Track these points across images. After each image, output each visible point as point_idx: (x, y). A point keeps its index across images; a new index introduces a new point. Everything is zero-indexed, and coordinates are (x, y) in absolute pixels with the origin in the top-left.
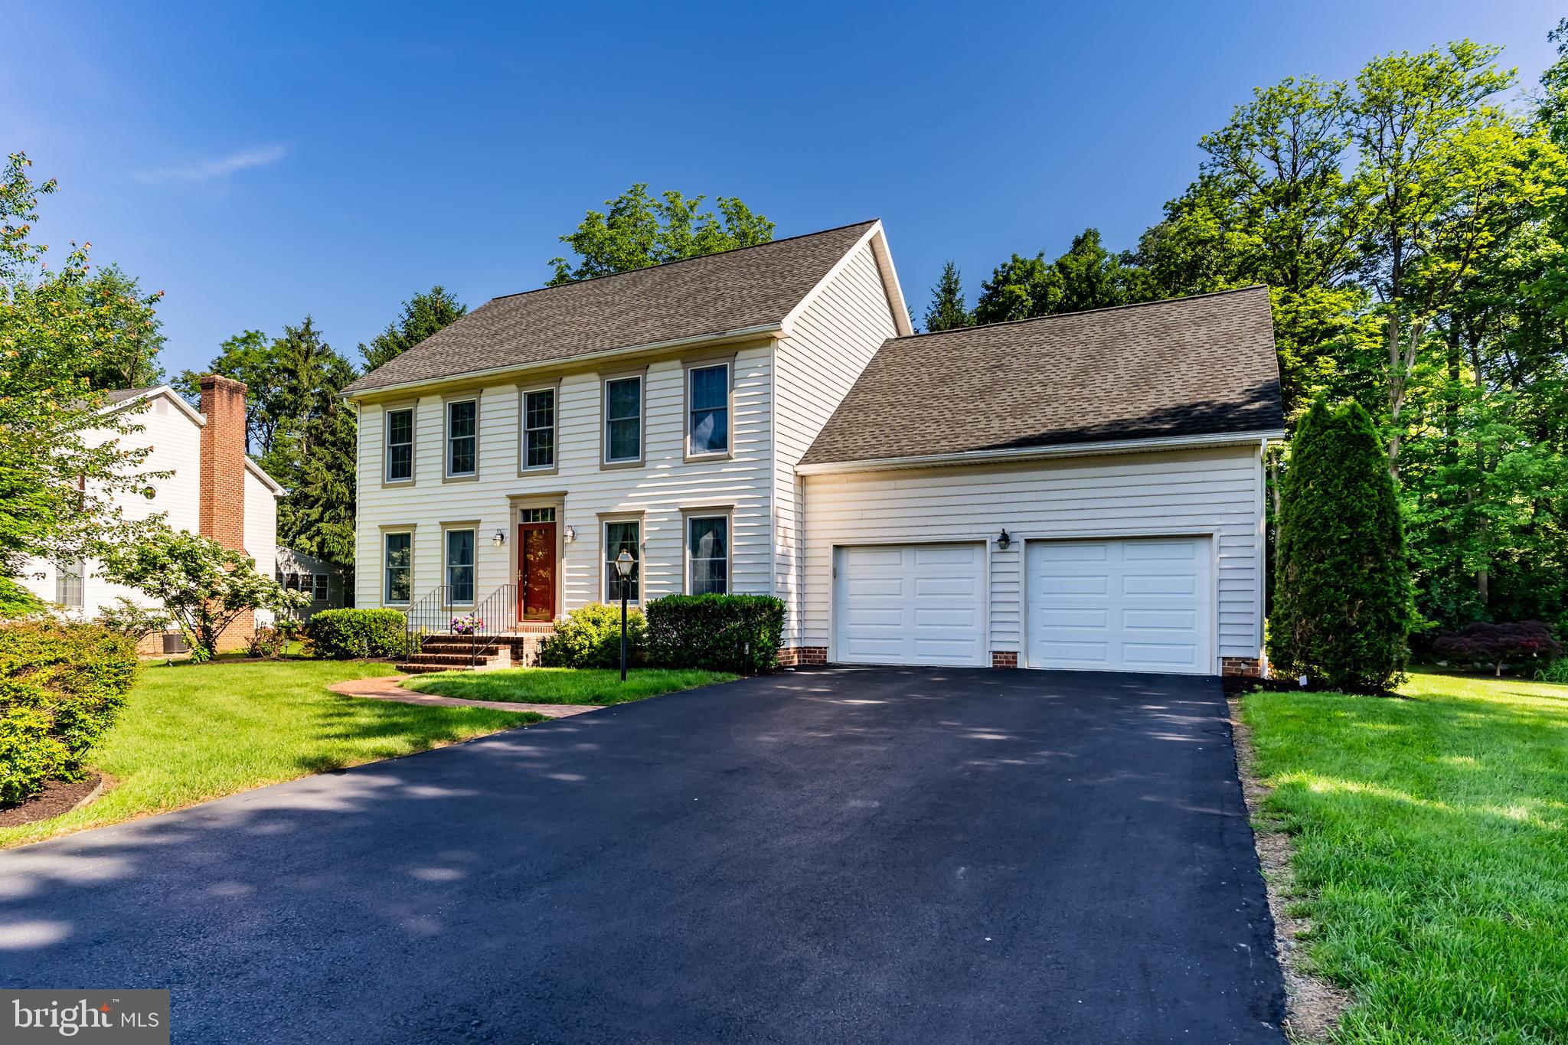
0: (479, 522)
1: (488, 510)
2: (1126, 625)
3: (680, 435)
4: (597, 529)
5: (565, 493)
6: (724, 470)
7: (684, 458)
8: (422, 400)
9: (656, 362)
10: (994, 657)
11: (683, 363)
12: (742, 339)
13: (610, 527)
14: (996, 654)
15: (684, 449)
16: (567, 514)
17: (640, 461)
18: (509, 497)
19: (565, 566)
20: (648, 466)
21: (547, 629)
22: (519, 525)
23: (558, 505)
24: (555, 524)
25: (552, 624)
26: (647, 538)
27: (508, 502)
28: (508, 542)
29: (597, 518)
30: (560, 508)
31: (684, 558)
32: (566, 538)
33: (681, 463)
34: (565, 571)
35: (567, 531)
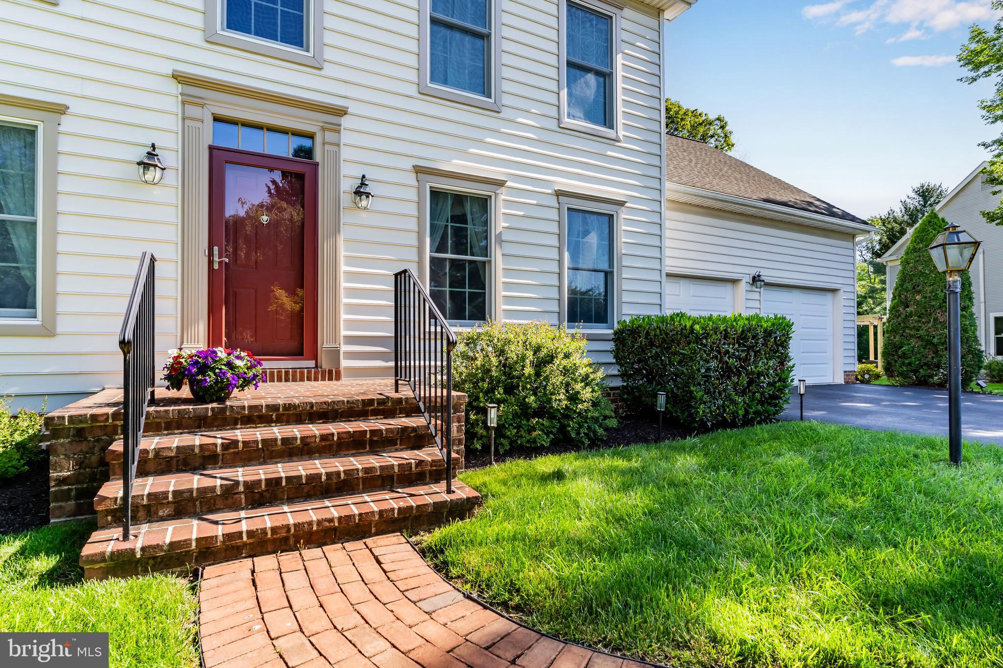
4: (412, 195)
5: (341, 112)
6: (609, 153)
7: (559, 120)
13: (436, 195)
15: (559, 108)
16: (345, 153)
17: (492, 101)
18: (178, 77)
19: (342, 253)
20: (506, 113)
21: (302, 374)
22: (211, 148)
23: (324, 129)
24: (317, 164)
25: (311, 364)
26: (506, 225)
27: (175, 88)
28: (172, 178)
29: (414, 175)
30: (330, 136)
31: (560, 262)
32: (346, 199)
33: (553, 125)
34: (342, 261)
35: (348, 185)
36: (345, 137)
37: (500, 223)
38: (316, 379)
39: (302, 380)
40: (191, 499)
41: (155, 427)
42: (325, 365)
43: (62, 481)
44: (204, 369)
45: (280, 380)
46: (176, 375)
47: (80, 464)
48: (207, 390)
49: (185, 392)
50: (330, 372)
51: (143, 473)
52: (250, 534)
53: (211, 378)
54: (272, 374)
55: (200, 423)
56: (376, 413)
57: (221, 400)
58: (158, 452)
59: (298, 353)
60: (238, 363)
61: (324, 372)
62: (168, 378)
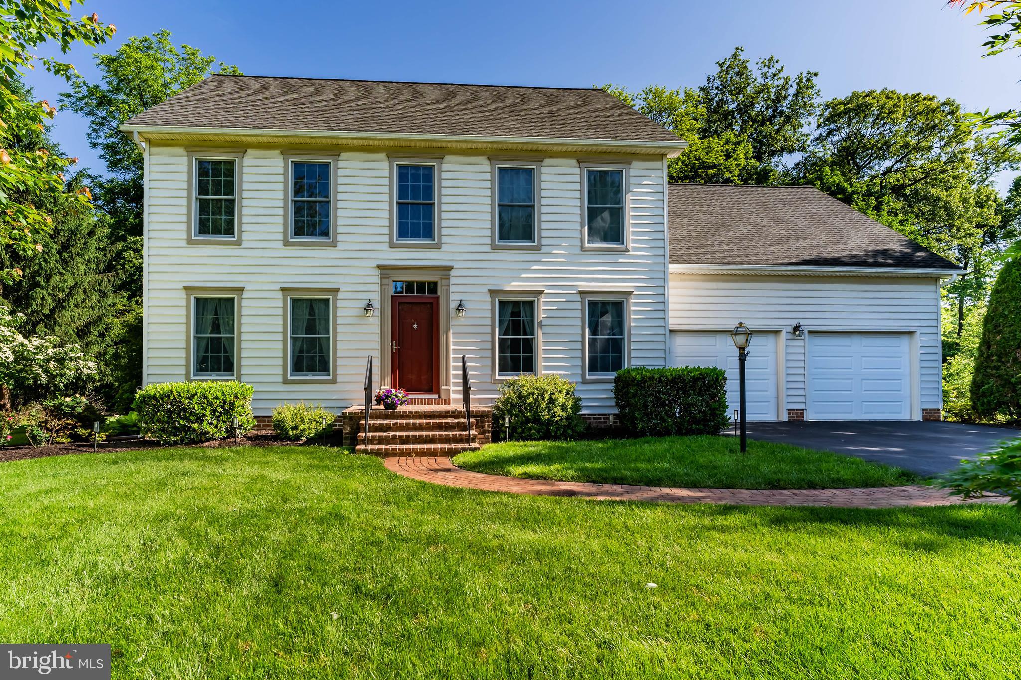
0: (338, 290)
1: (348, 279)
2: (864, 389)
3: (578, 226)
4: (488, 305)
5: (450, 268)
6: (620, 261)
7: (582, 246)
8: (250, 152)
9: (551, 157)
10: (789, 414)
11: (579, 162)
12: (638, 150)
13: (502, 304)
14: (790, 411)
15: (582, 239)
16: (453, 289)
17: (535, 244)
18: (379, 267)
19: (451, 340)
20: (544, 250)
21: (432, 401)
22: (392, 296)
23: (442, 279)
24: (438, 297)
25: (437, 396)
26: (545, 316)
27: (378, 272)
28: (377, 313)
29: (489, 295)
30: (444, 282)
31: (583, 335)
32: (453, 312)
33: (578, 250)
34: (451, 344)
35: (453, 305)
36: (453, 281)
37: (541, 314)
38: (438, 404)
39: (432, 404)
40: (383, 439)
41: (372, 418)
42: (443, 397)
43: (347, 434)
44: (388, 397)
45: (422, 404)
46: (379, 400)
47: (352, 428)
48: (389, 405)
49: (382, 407)
50: (445, 400)
51: (370, 431)
52: (399, 449)
53: (390, 401)
54: (418, 401)
55: (386, 417)
56: (451, 417)
57: (394, 409)
58: (374, 424)
59: (430, 391)
60: (399, 395)
61: (442, 400)
62: (376, 400)
